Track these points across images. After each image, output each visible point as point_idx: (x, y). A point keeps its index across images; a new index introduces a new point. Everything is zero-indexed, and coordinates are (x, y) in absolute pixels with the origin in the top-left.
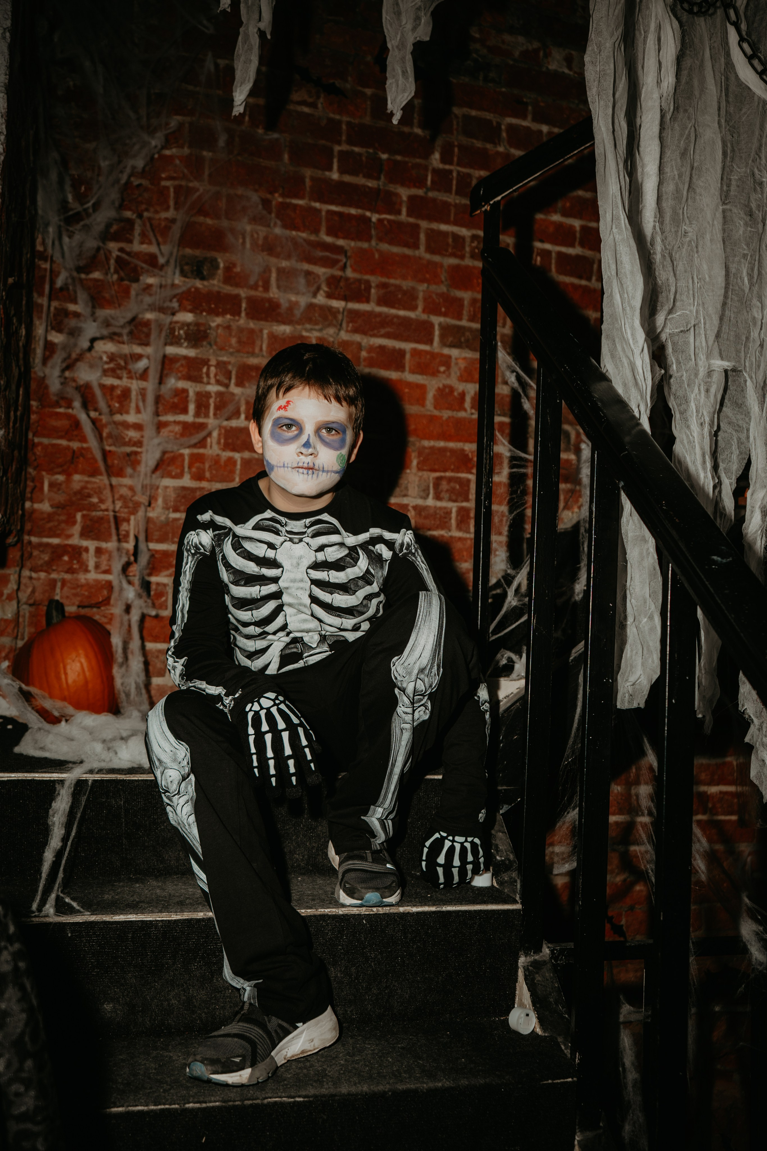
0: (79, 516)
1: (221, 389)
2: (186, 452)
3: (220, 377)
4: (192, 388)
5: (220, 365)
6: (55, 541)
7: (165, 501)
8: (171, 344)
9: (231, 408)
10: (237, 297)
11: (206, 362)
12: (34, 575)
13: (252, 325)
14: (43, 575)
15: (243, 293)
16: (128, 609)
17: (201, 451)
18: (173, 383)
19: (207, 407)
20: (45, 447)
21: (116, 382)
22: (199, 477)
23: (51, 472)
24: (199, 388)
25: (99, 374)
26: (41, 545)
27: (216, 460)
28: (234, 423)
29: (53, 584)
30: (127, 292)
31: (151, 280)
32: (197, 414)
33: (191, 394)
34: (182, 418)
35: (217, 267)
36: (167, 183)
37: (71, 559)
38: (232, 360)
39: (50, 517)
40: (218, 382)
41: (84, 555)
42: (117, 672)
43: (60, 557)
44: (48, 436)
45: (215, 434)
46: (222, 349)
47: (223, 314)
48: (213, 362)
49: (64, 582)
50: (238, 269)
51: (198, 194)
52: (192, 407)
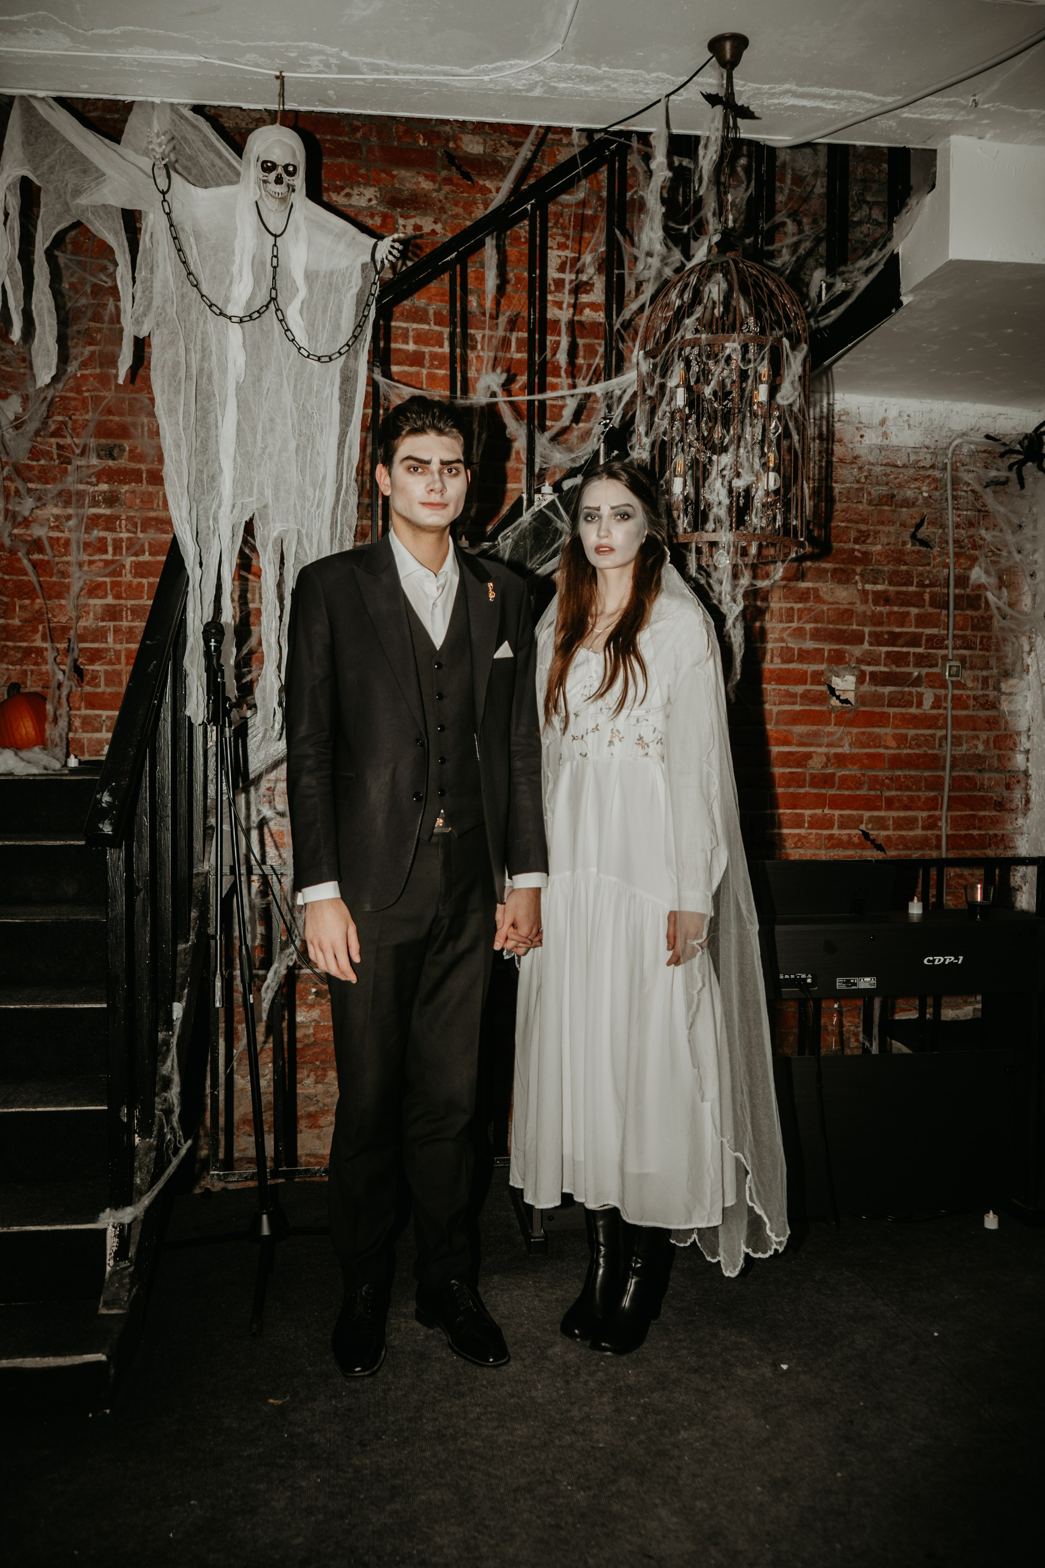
0: (41, 627)
1: (131, 535)
2: (108, 580)
3: (129, 527)
4: (109, 536)
5: (128, 519)
6: (25, 644)
7: (95, 615)
8: (93, 507)
9: (137, 547)
10: (139, 470)
11: (118, 518)
12: (11, 667)
13: (151, 489)
14: (18, 667)
15: (143, 467)
16: (60, 686)
17: (119, 579)
18: (97, 533)
19: (121, 548)
20: (14, 582)
21: (60, 535)
22: (118, 597)
23: (21, 598)
24: (114, 535)
25: (46, 529)
26: (15, 647)
27: (130, 585)
28: (141, 558)
29: (25, 673)
30: (65, 472)
31: (79, 463)
32: (114, 554)
33: (109, 540)
34: (104, 557)
35: (124, 450)
36: (86, 394)
37: (37, 655)
38: (138, 514)
39: (19, 629)
40: (128, 531)
41: (45, 653)
42: (47, 726)
43: (30, 655)
44: (16, 574)
45: (128, 566)
46: (130, 507)
47: (130, 483)
48: (124, 517)
49: (32, 671)
50: (139, 450)
51: (106, 401)
52: (110, 549)
